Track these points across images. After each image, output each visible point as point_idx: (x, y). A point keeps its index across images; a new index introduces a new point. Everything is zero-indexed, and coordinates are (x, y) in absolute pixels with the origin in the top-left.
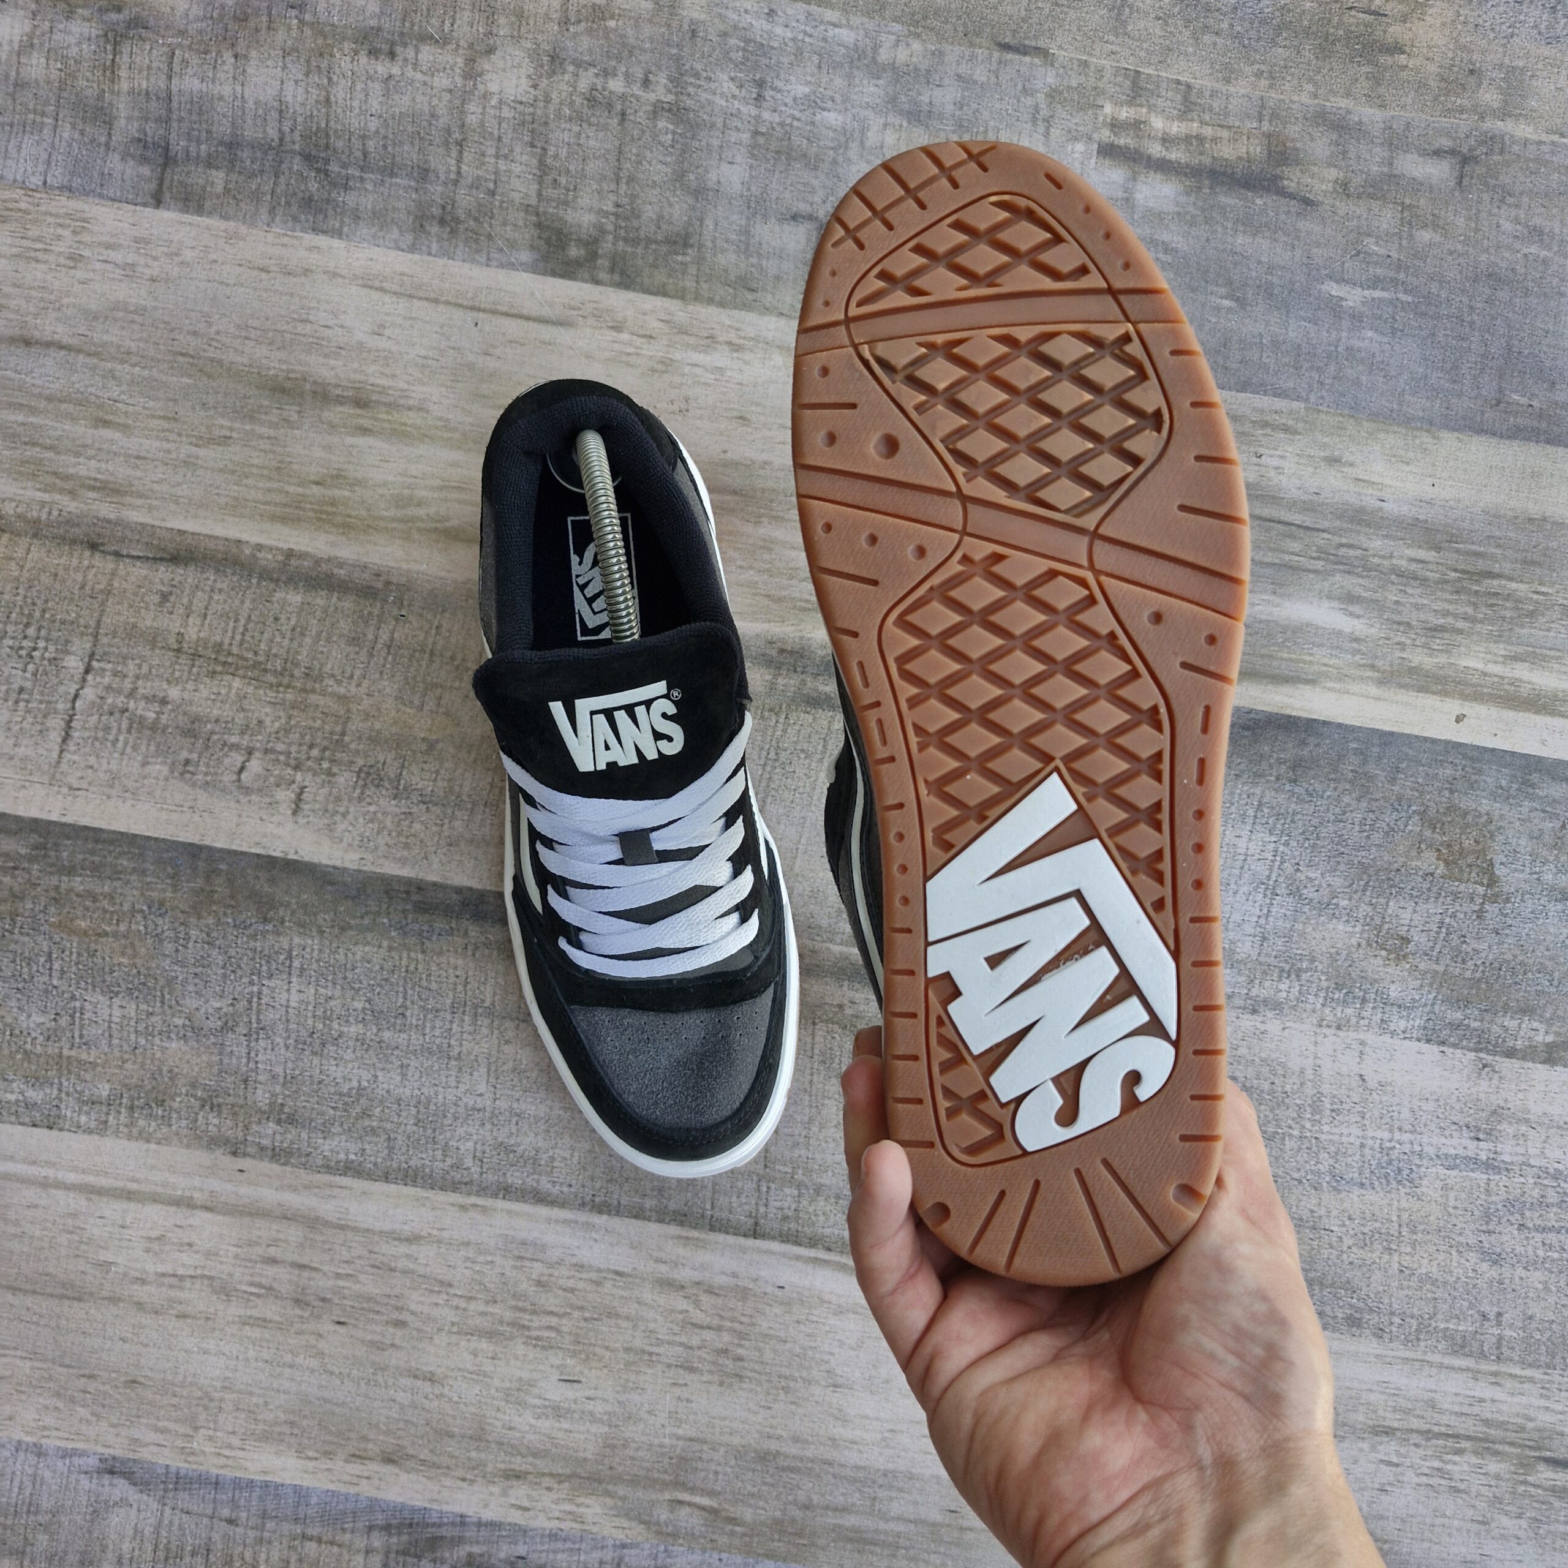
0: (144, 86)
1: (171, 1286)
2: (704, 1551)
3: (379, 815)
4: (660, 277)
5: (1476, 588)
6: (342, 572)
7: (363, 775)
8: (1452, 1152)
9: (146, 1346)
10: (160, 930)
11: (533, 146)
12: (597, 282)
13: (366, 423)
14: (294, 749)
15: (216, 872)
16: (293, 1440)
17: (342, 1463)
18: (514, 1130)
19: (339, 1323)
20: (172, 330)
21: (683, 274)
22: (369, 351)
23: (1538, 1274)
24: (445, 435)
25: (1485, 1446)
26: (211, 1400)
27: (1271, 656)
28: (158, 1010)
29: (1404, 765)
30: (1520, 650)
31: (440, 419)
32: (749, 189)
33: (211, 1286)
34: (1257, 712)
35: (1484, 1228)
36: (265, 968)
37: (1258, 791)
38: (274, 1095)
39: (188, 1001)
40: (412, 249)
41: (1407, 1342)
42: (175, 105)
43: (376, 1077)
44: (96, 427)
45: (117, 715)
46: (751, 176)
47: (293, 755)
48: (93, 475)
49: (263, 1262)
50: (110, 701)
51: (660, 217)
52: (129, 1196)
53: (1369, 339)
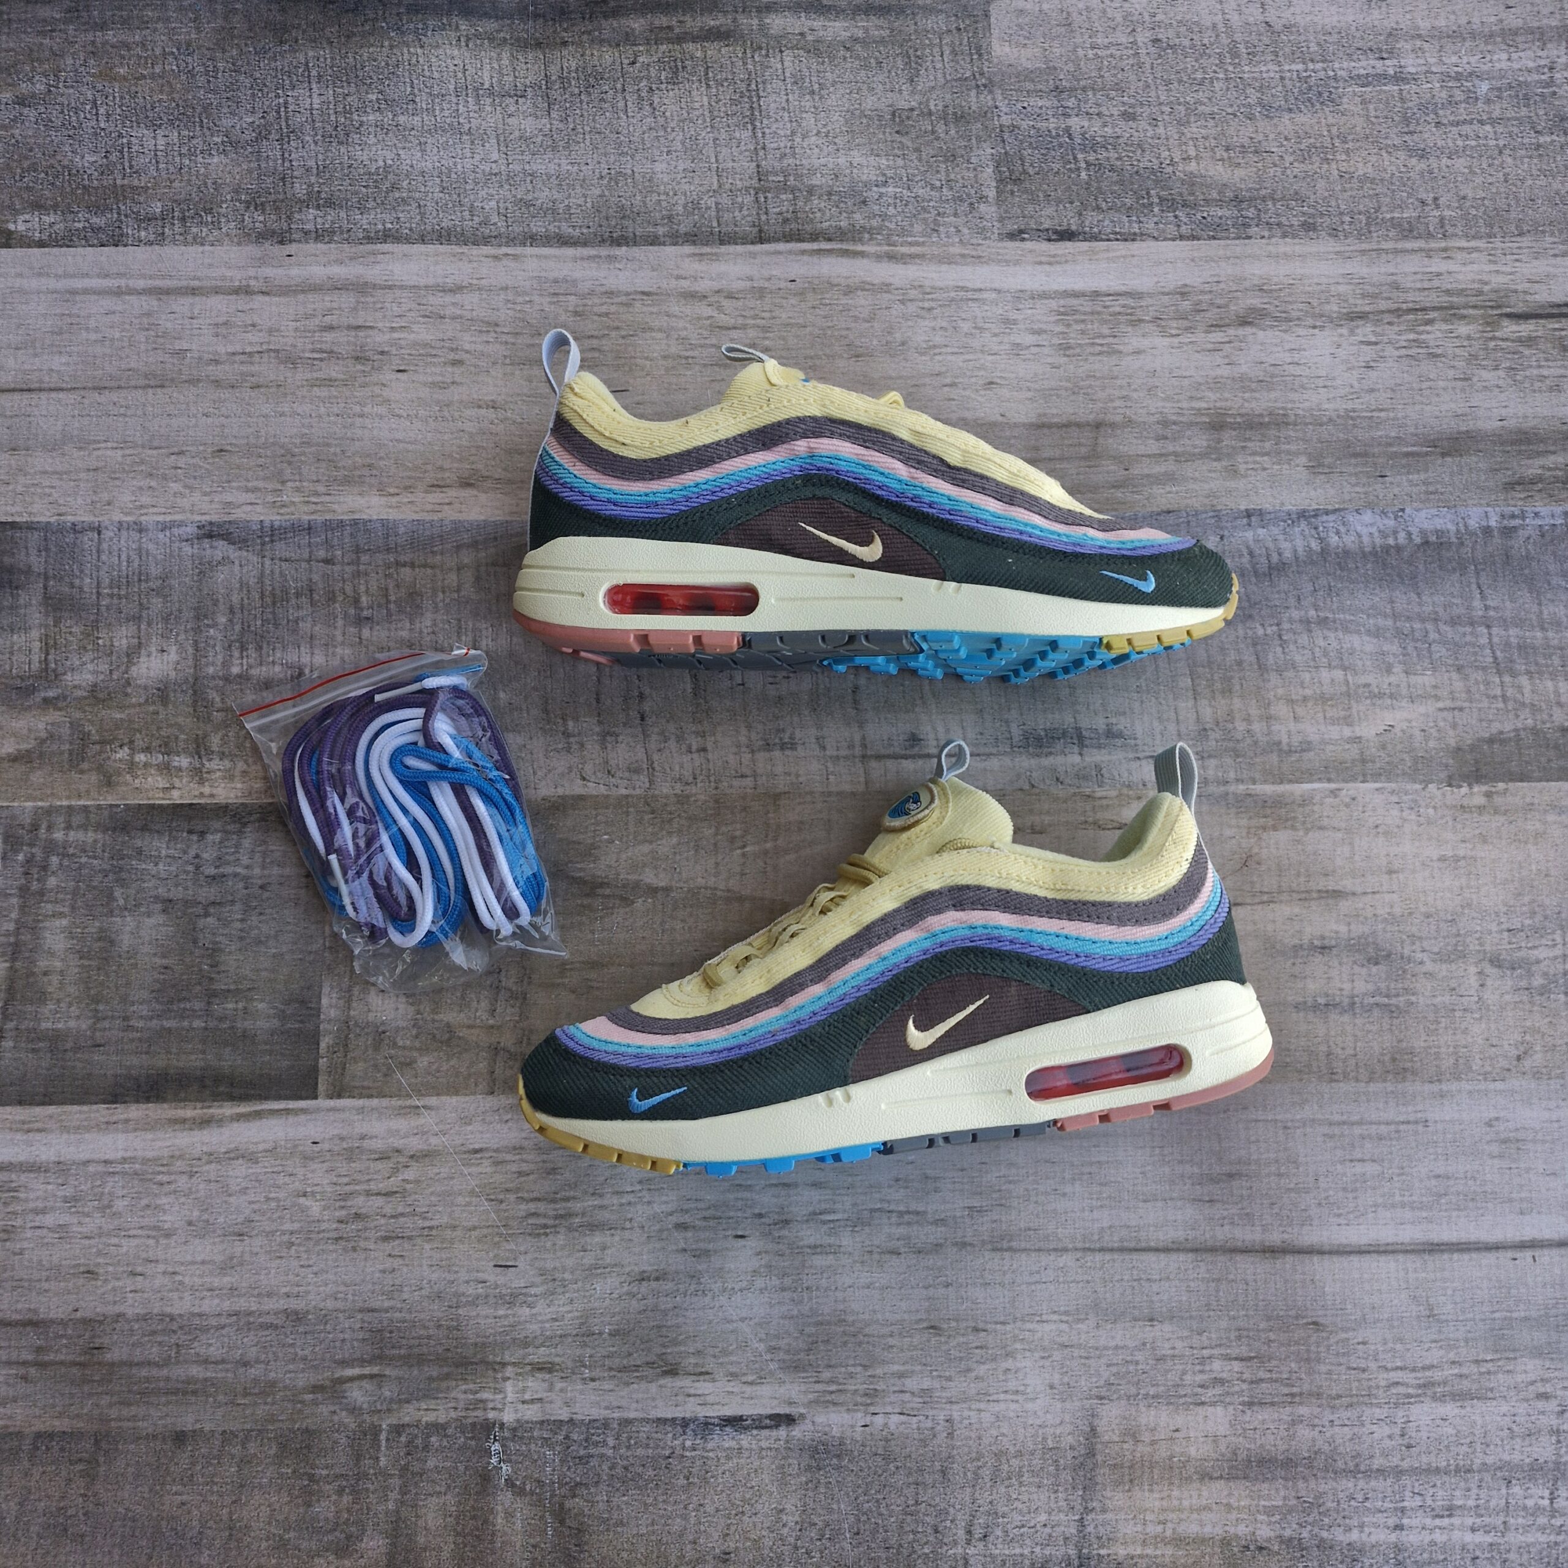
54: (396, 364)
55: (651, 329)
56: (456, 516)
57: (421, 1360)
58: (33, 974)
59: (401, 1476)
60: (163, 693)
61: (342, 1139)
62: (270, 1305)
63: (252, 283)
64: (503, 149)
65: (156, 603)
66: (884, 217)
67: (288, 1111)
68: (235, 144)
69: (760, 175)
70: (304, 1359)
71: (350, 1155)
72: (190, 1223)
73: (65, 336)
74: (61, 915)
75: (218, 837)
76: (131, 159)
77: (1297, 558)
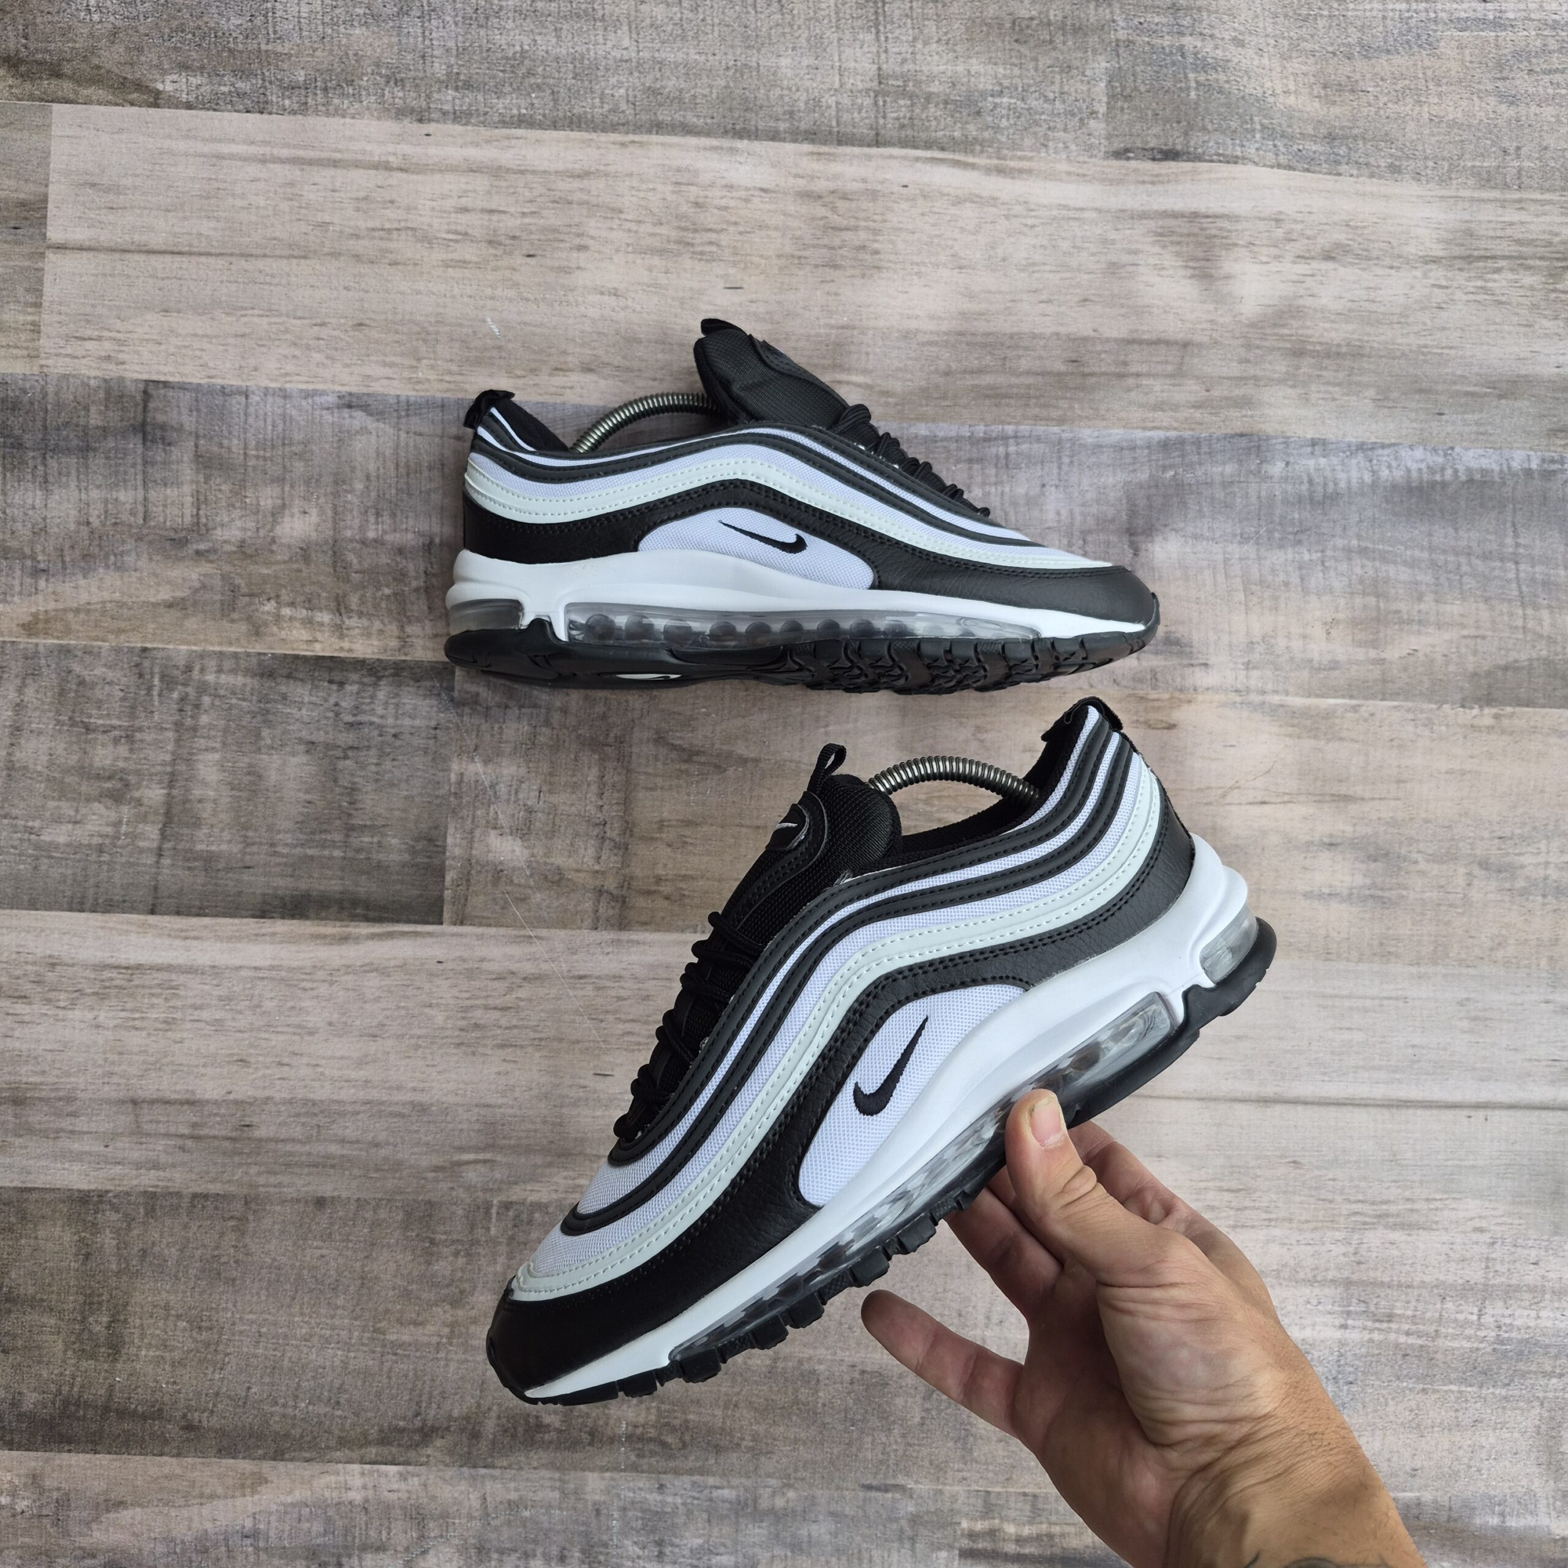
54: (527, 248)
55: (767, 227)
56: (577, 400)
57: (529, 1150)
58: (189, 801)
59: (508, 1244)
60: (305, 553)
61: (464, 960)
62: (399, 1097)
63: (391, 159)
64: (634, 36)
65: (299, 466)
66: (997, 129)
67: (416, 934)
68: (376, 17)
69: (881, 77)
70: (427, 1144)
71: (470, 974)
72: (330, 1024)
73: (212, 201)
74: (213, 750)
75: (355, 688)
76: (275, 24)
77: (1349, 488)
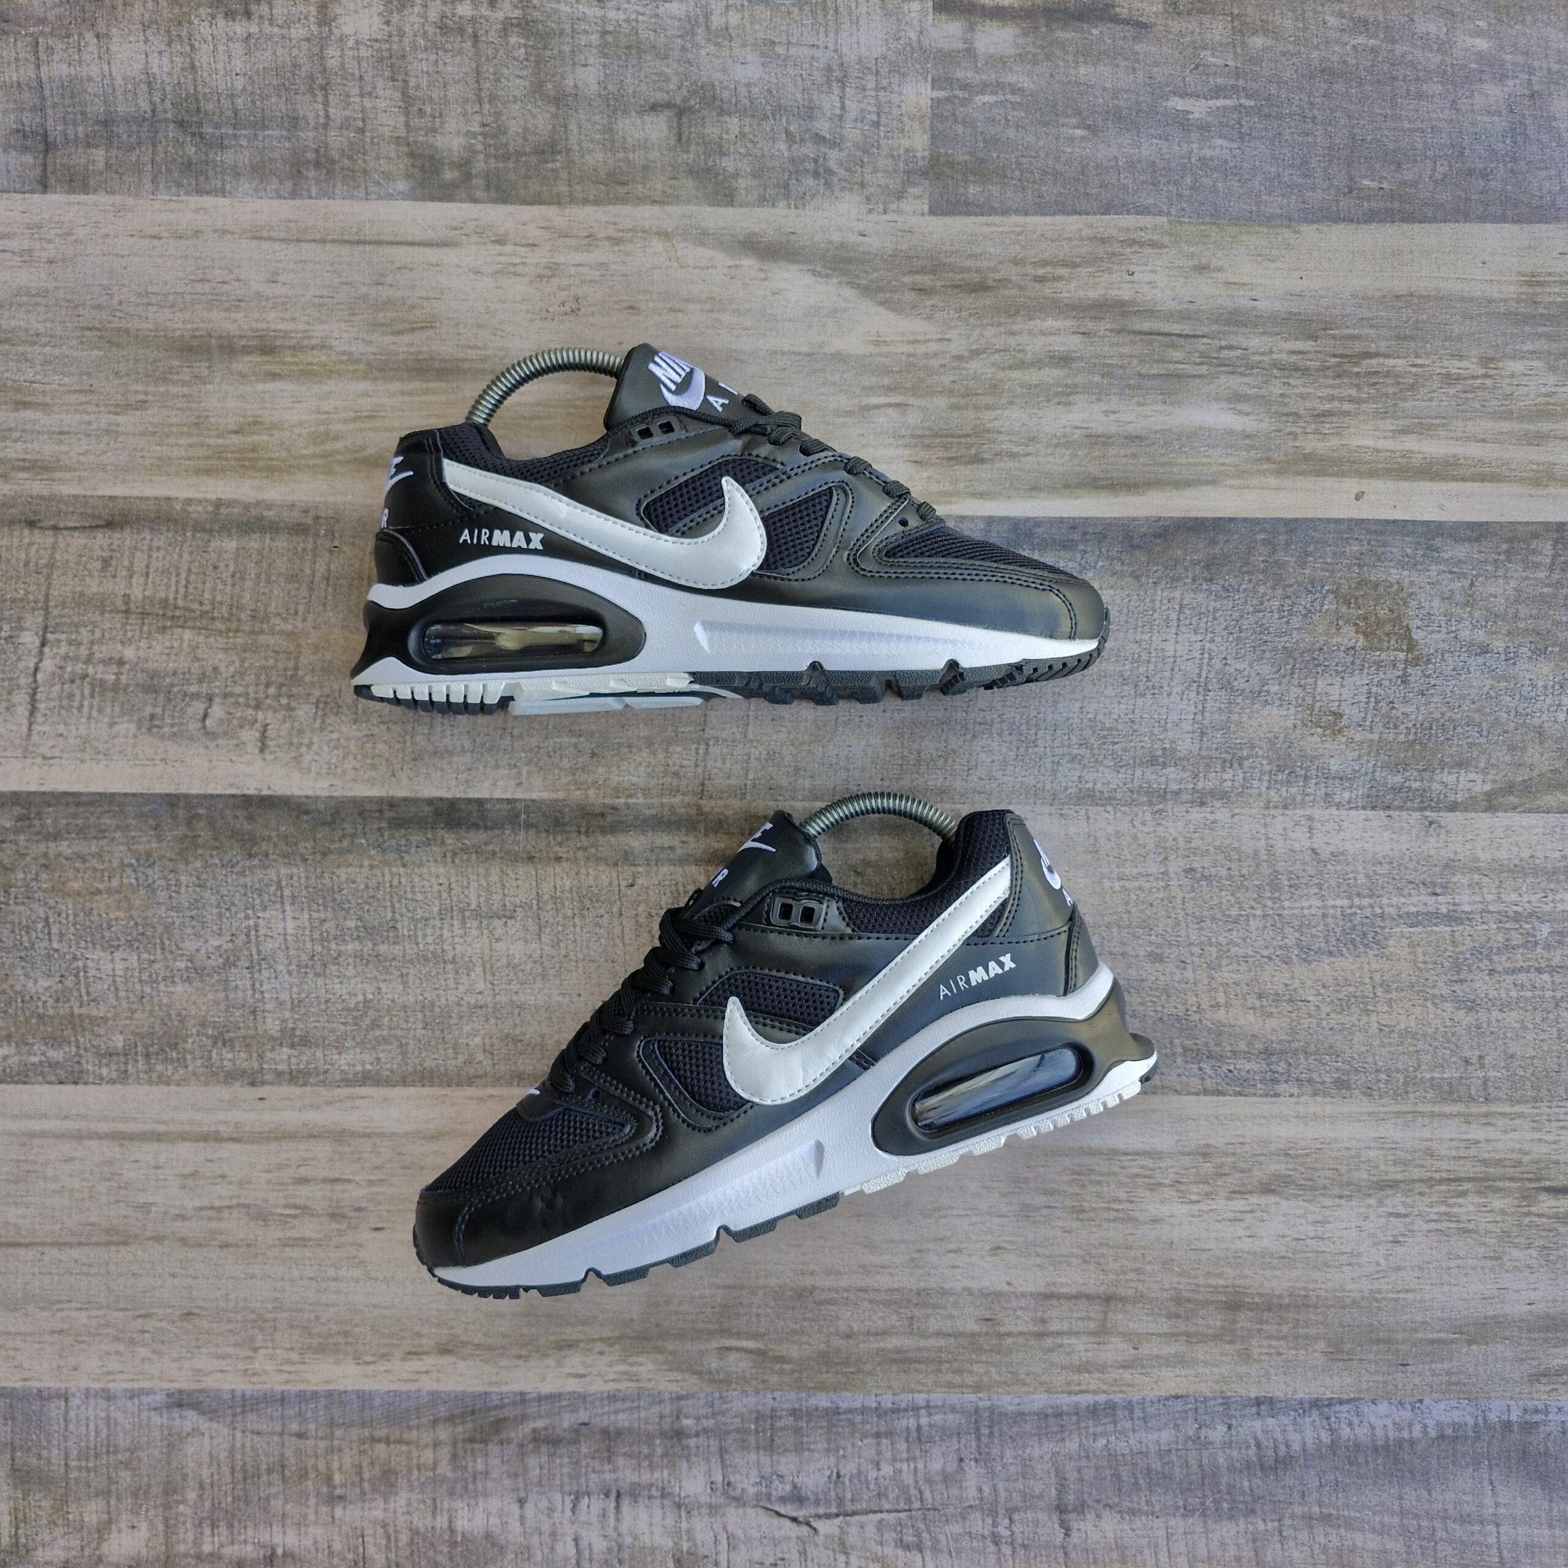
0: (15, 78)
1: (210, 1219)
2: (757, 1393)
3: (342, 741)
4: (534, 187)
5: (1356, 370)
6: (271, 513)
7: (321, 705)
8: (1413, 909)
9: (196, 1278)
10: (150, 881)
11: (394, 80)
12: (475, 201)
13: (275, 368)
14: (251, 690)
15: (196, 817)
16: (349, 1348)
17: (398, 1363)
18: (518, 1021)
19: (377, 1229)
20: (76, 307)
21: (556, 179)
22: (267, 299)
23: (1514, 1014)
24: (351, 368)
25: (1486, 1184)
26: (265, 1321)
27: (1170, 464)
28: (159, 957)
29: (1312, 548)
30: (1407, 422)
31: (344, 353)
32: (605, 88)
33: (248, 1213)
34: (1166, 519)
35: (1455, 978)
36: (257, 901)
37: (1177, 594)
38: (284, 1021)
39: (187, 943)
40: (293, 195)
41: (1396, 1096)
42: (47, 93)
43: (379, 988)
44: (17, 410)
45: (78, 682)
46: (606, 75)
47: (252, 695)
48: (22, 456)
49: (294, 1184)
50: (69, 669)
51: (526, 130)
52: (159, 1137)
53: (1219, 147)
